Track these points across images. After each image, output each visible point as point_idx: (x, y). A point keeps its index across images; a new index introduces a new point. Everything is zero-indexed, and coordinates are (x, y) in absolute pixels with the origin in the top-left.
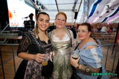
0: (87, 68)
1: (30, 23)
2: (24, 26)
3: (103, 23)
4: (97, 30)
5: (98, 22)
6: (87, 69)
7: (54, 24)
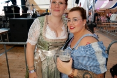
0: (86, 73)
1: (13, 9)
2: (4, 15)
3: (114, 9)
4: (106, 19)
5: (107, 8)
6: (86, 76)
7: (47, 10)
